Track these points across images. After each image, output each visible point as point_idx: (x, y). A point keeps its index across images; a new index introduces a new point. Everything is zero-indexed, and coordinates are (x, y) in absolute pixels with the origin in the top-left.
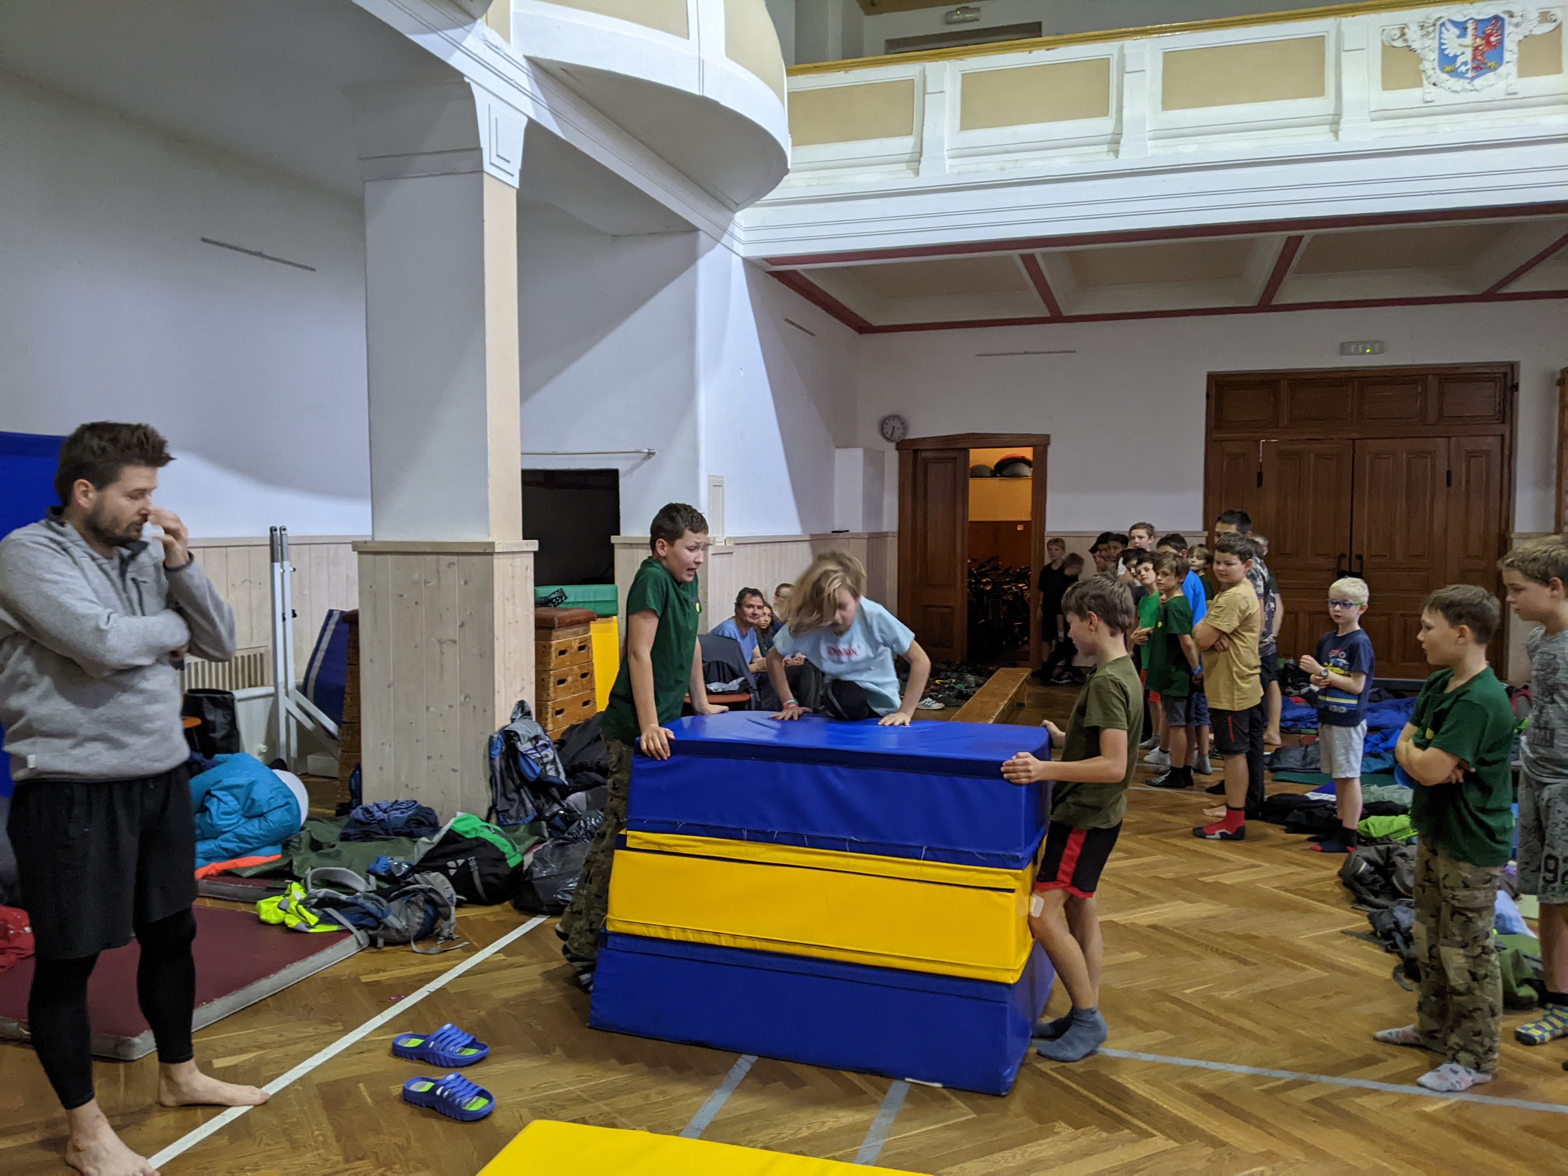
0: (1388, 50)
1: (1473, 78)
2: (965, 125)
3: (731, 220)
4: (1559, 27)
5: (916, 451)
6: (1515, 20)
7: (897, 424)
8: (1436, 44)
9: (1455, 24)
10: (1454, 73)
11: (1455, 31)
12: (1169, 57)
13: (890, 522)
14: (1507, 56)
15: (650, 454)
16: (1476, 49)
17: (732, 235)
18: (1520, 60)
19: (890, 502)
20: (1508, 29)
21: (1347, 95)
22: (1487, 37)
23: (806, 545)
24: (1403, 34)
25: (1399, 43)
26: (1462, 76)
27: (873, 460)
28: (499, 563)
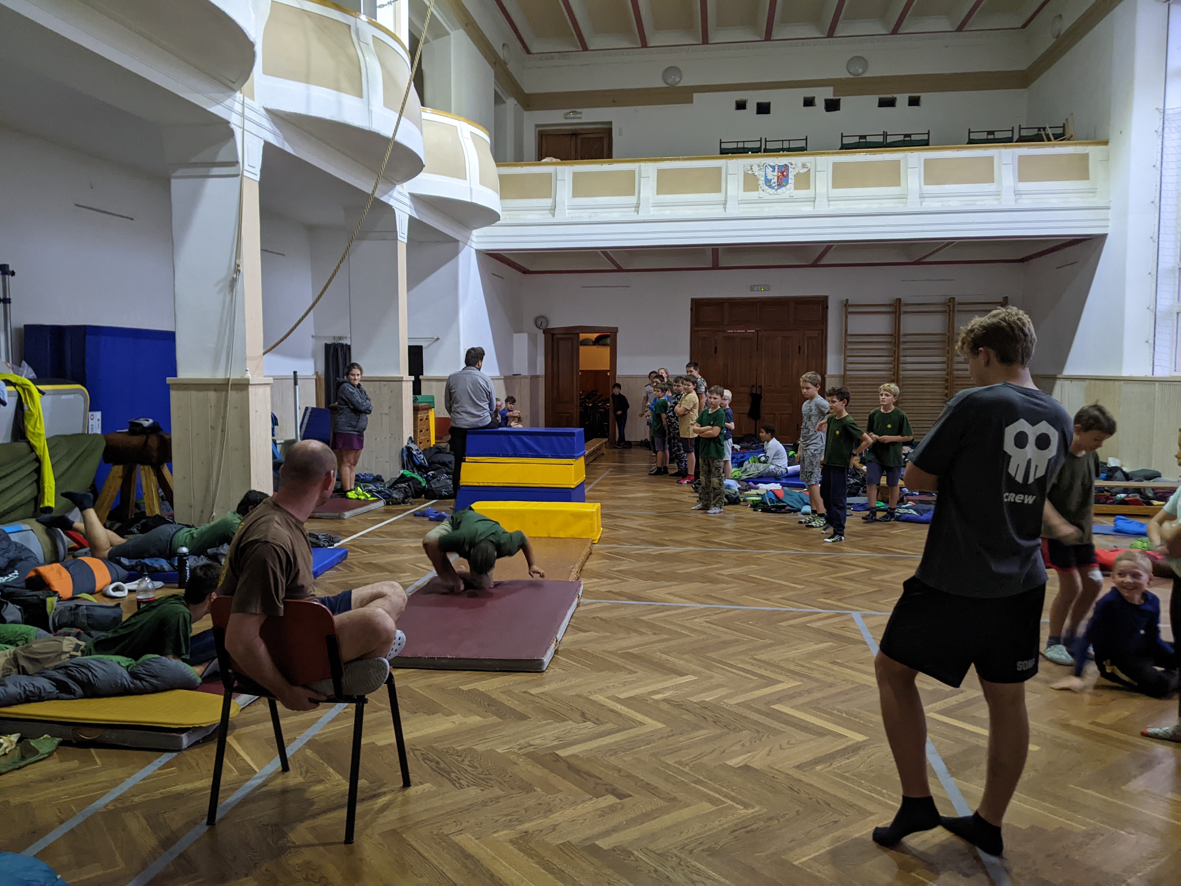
0: (746, 175)
1: (777, 189)
2: (574, 196)
3: (471, 234)
4: (809, 170)
5: (553, 335)
6: (793, 166)
7: (544, 320)
8: (764, 174)
9: (771, 166)
10: (770, 186)
11: (771, 169)
12: (660, 172)
13: (540, 370)
14: (790, 181)
15: (438, 339)
16: (778, 177)
17: (472, 240)
18: (795, 183)
19: (541, 360)
20: (790, 170)
21: (728, 194)
22: (782, 173)
23: (502, 382)
24: (751, 169)
25: (750, 172)
26: (773, 188)
27: (532, 339)
28: (404, 384)
